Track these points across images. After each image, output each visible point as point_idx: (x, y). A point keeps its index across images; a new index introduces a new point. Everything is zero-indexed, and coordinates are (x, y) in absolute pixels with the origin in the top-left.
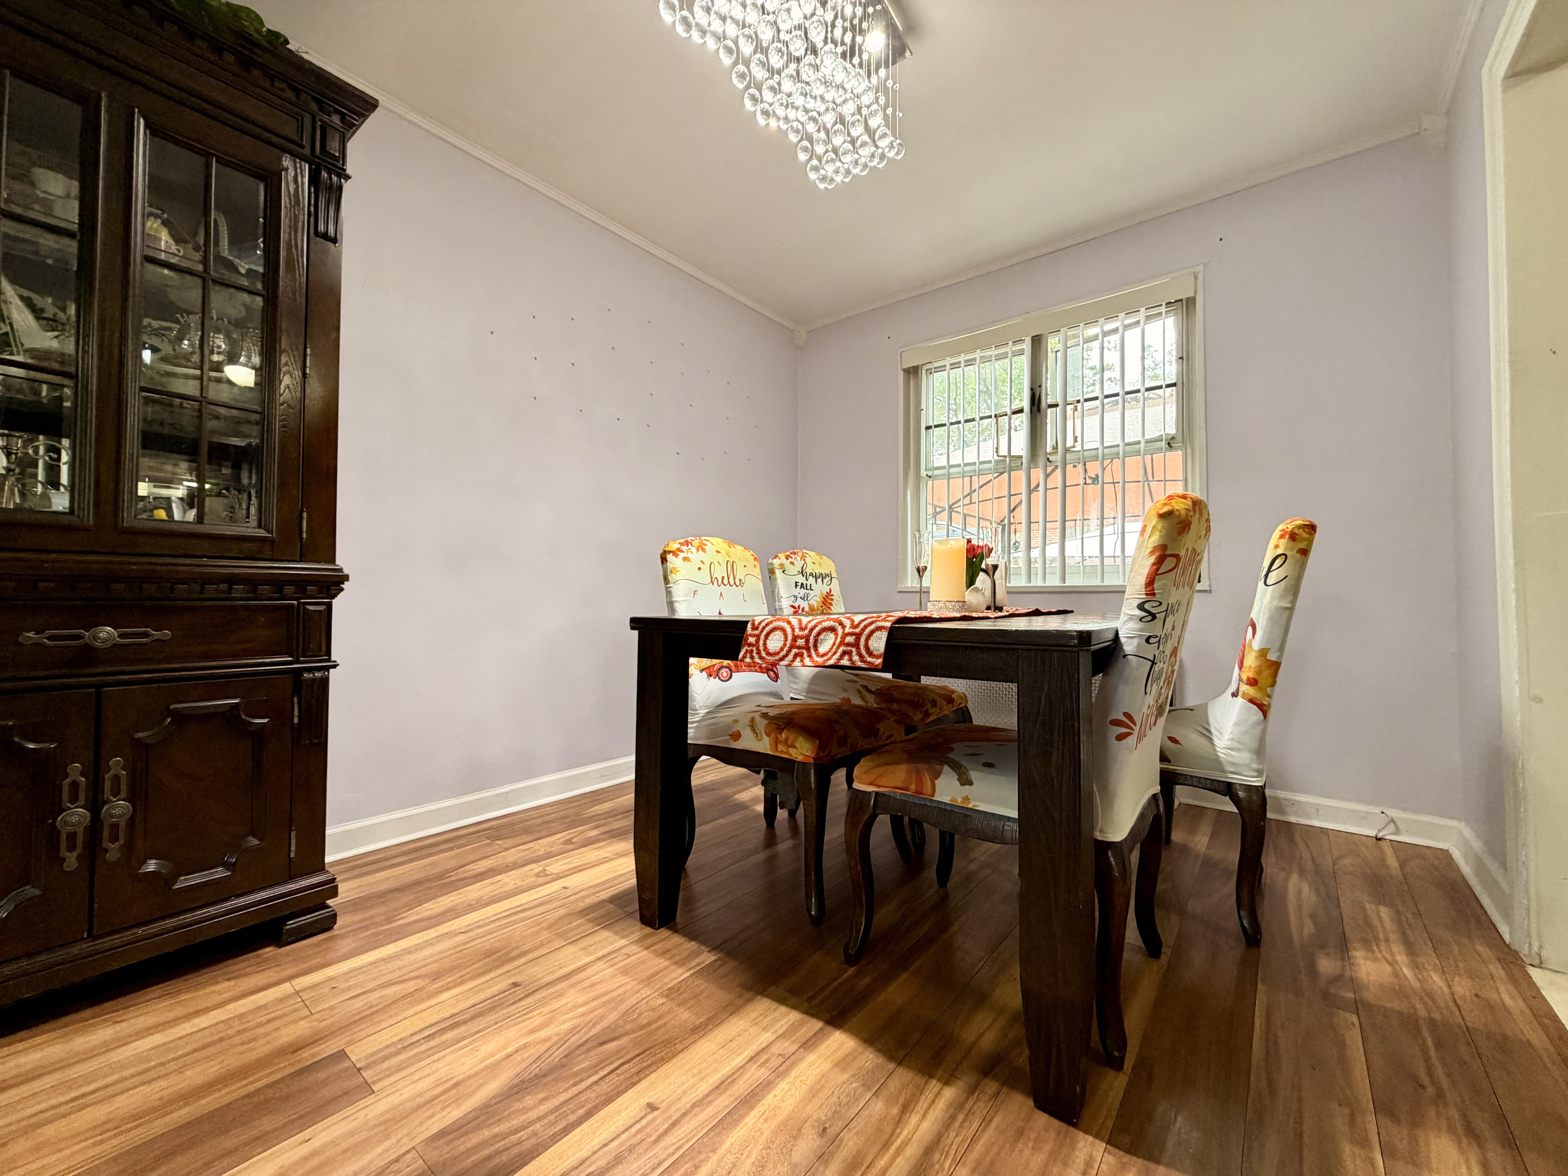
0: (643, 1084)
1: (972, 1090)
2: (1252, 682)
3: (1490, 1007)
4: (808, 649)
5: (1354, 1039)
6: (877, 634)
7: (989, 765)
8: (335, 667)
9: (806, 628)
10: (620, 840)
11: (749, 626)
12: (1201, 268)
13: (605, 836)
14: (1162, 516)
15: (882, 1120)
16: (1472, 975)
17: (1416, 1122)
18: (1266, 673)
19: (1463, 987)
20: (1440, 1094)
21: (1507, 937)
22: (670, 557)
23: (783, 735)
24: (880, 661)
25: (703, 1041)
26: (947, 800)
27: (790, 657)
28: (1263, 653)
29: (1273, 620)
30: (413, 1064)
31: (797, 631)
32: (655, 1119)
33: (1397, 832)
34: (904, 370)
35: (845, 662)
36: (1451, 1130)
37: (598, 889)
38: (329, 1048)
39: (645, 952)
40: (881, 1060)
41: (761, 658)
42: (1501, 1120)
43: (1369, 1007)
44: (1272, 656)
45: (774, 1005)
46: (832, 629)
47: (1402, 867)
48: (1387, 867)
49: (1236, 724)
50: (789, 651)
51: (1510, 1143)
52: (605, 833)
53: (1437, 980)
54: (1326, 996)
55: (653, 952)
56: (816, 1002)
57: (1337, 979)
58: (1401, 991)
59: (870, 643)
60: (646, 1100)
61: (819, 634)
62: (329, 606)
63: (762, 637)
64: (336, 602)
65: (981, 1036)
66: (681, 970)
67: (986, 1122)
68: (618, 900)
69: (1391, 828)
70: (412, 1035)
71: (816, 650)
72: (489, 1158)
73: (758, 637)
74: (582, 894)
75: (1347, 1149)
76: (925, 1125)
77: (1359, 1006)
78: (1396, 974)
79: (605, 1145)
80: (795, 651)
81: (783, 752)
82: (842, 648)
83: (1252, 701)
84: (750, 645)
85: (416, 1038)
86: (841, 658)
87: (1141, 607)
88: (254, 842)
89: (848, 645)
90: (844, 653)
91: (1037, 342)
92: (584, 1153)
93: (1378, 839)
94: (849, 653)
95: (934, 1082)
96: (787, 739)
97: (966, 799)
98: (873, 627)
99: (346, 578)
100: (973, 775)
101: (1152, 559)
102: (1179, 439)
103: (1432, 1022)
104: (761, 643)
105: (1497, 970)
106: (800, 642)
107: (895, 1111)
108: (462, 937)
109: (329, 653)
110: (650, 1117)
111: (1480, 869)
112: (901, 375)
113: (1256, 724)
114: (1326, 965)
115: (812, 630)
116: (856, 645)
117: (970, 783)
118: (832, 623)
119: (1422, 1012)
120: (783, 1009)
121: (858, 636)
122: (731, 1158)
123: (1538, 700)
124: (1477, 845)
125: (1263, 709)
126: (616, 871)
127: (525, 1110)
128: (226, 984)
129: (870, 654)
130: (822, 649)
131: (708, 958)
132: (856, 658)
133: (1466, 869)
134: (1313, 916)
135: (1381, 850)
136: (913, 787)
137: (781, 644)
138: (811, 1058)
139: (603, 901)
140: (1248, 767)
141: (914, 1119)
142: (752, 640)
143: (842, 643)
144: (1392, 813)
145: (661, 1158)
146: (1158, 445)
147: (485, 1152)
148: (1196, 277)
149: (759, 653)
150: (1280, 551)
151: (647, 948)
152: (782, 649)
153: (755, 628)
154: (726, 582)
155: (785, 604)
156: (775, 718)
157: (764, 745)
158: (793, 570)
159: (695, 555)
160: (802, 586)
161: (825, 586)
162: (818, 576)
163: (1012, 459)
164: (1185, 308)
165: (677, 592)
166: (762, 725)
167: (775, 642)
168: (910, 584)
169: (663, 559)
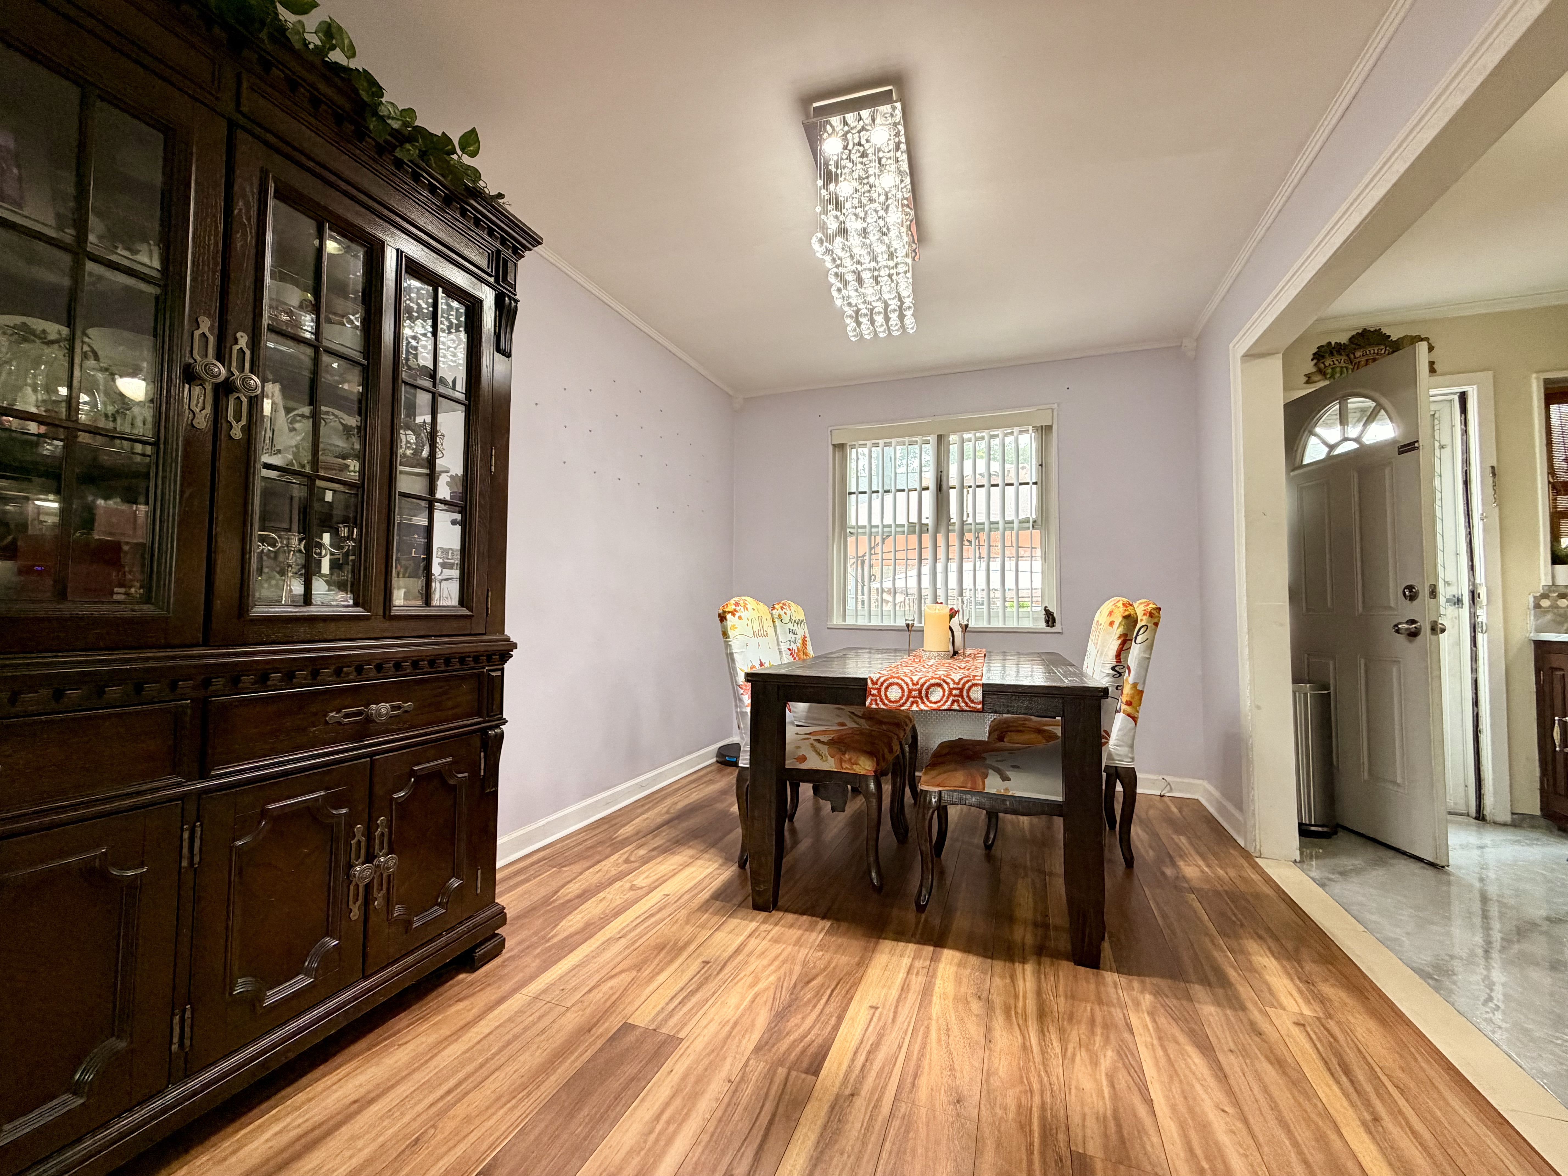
0: (857, 998)
1: (1039, 964)
2: (1129, 703)
3: (1245, 880)
4: (921, 698)
5: (1197, 905)
6: (974, 688)
7: (1014, 767)
8: (504, 724)
9: (917, 684)
10: (673, 853)
11: (869, 681)
12: (1055, 406)
13: (654, 853)
14: (1124, 617)
15: (1005, 987)
16: (1234, 866)
17: (1237, 937)
18: (1137, 698)
19: (1232, 873)
20: (1242, 925)
21: (1243, 845)
22: (729, 616)
23: (847, 756)
24: (980, 706)
25: (869, 970)
26: (994, 791)
27: (909, 704)
28: (1135, 685)
29: (1140, 665)
30: (690, 1019)
31: (911, 686)
32: (881, 1014)
33: (1171, 790)
34: (834, 446)
35: (955, 707)
36: (1252, 937)
37: (696, 891)
38: (613, 1024)
39: (777, 928)
40: (980, 959)
41: (884, 704)
42: (1268, 929)
43: (1199, 890)
44: (1139, 688)
45: (894, 943)
46: (939, 685)
47: (1180, 811)
48: (1173, 813)
49: (1120, 730)
50: (907, 700)
51: (1276, 939)
52: (654, 849)
53: (1221, 872)
54: (1176, 888)
55: (783, 926)
56: (918, 936)
57: (1177, 878)
58: (1207, 879)
59: (971, 694)
60: (866, 1004)
61: (929, 688)
62: (502, 670)
63: (883, 690)
64: (506, 666)
65: (1024, 937)
66: (814, 935)
67: (1057, 977)
68: (718, 896)
69: (1168, 788)
70: (667, 1004)
71: (928, 699)
72: (803, 1052)
73: (879, 690)
74: (686, 897)
75: (1216, 954)
76: (1028, 984)
77: (1192, 890)
78: (1202, 871)
79: (866, 1030)
80: (911, 700)
81: (847, 768)
82: (951, 698)
83: (1129, 715)
84: (873, 695)
85: (672, 1006)
86: (952, 704)
87: (1113, 669)
88: (455, 883)
89: (955, 696)
90: (954, 701)
91: (941, 439)
92: (858, 1036)
93: (1161, 796)
94: (957, 701)
95: (1017, 964)
96: (850, 760)
97: (1007, 789)
98: (970, 684)
99: (515, 646)
100: (1009, 774)
101: (1120, 641)
102: (1039, 522)
103: (1226, 892)
104: (883, 693)
105: (1242, 861)
106: (915, 693)
107: (1008, 980)
108: (623, 941)
109: (502, 713)
110: (877, 1014)
111: (1221, 808)
112: (831, 448)
113: (1131, 729)
114: (1169, 871)
115: (922, 685)
116: (961, 695)
117: (1009, 779)
118: (937, 681)
119: (1220, 889)
120: (902, 944)
121: (961, 690)
122: (941, 1021)
123: (1258, 708)
124: (1217, 794)
125: (1135, 719)
126: (694, 878)
127: (798, 1026)
128: (461, 1005)
129: (972, 702)
130: (933, 698)
131: (827, 924)
132: (962, 704)
133: (1212, 810)
134: (1151, 847)
135: (1165, 803)
136: (969, 785)
137: (899, 695)
138: (941, 966)
139: (707, 901)
140: (1127, 756)
141: (1020, 982)
142: (874, 692)
143: (950, 694)
144: (1168, 779)
145: (905, 1027)
146: (1026, 525)
147: (798, 1050)
148: (1053, 410)
149: (882, 701)
150: (1143, 623)
151: (776, 924)
152: (901, 698)
153: (873, 683)
154: (760, 634)
155: (784, 647)
156: (831, 743)
157: (829, 764)
158: (786, 619)
159: (744, 614)
160: (792, 632)
161: (802, 631)
162: (799, 623)
163: (922, 525)
164: (1044, 431)
165: (736, 645)
166: (824, 750)
167: (894, 694)
168: (836, 621)
169: (722, 618)
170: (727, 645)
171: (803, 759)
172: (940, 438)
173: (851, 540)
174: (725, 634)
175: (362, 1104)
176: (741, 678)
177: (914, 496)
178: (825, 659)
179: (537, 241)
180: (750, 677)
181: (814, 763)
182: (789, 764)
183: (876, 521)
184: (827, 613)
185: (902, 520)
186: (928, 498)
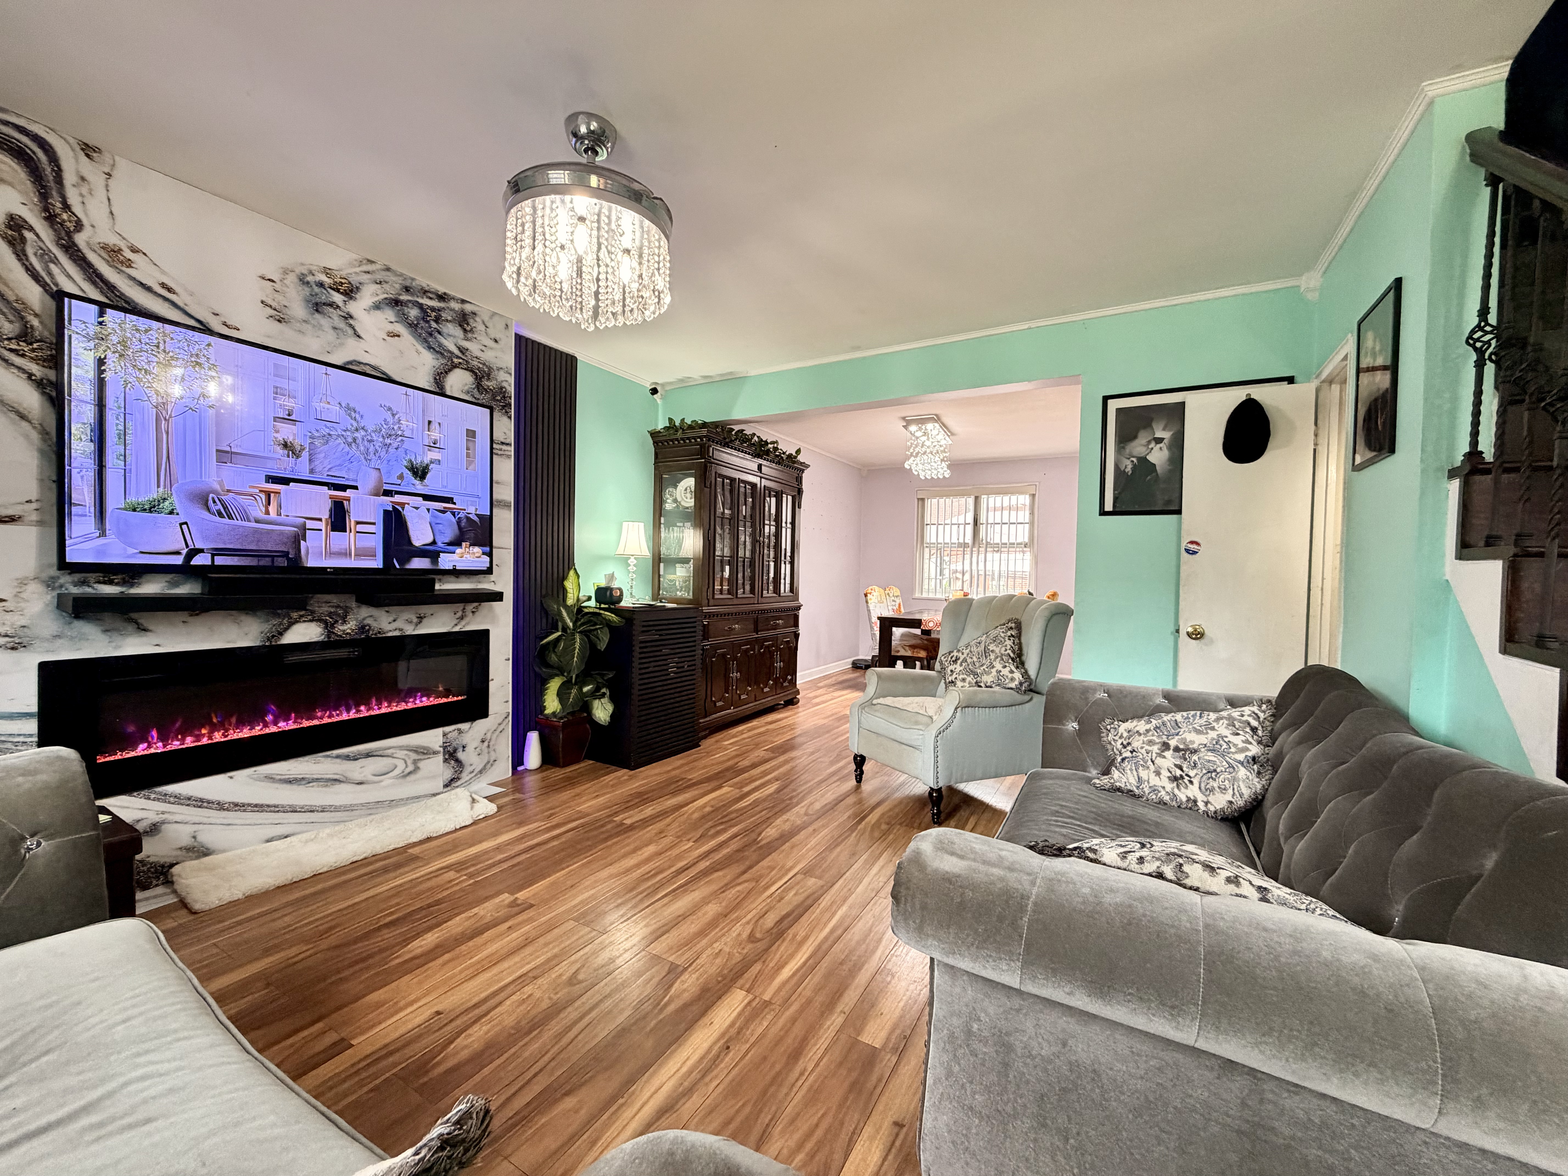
11: (923, 620)
22: (868, 595)
31: (937, 621)
34: (918, 499)
50: (934, 626)
102: (1028, 544)
104: (927, 624)
106: (937, 624)
142: (925, 624)
146: (1021, 545)
149: (927, 627)
152: (932, 626)
153: (925, 620)
154: (881, 602)
155: (890, 608)
156: (910, 646)
157: (909, 653)
158: (891, 595)
159: (875, 594)
160: (894, 601)
161: (899, 601)
162: (897, 596)
163: (965, 544)
164: (1033, 496)
165: (871, 607)
166: (907, 648)
167: (931, 624)
168: (917, 595)
169: (866, 595)
170: (868, 607)
171: (898, 651)
172: (977, 498)
173: (927, 550)
174: (867, 602)
175: (786, 718)
176: (875, 619)
177: (962, 527)
178: (909, 613)
179: (808, 466)
180: (879, 618)
181: (902, 653)
182: (893, 653)
183: (940, 540)
184: (913, 591)
185: (955, 540)
186: (969, 529)
